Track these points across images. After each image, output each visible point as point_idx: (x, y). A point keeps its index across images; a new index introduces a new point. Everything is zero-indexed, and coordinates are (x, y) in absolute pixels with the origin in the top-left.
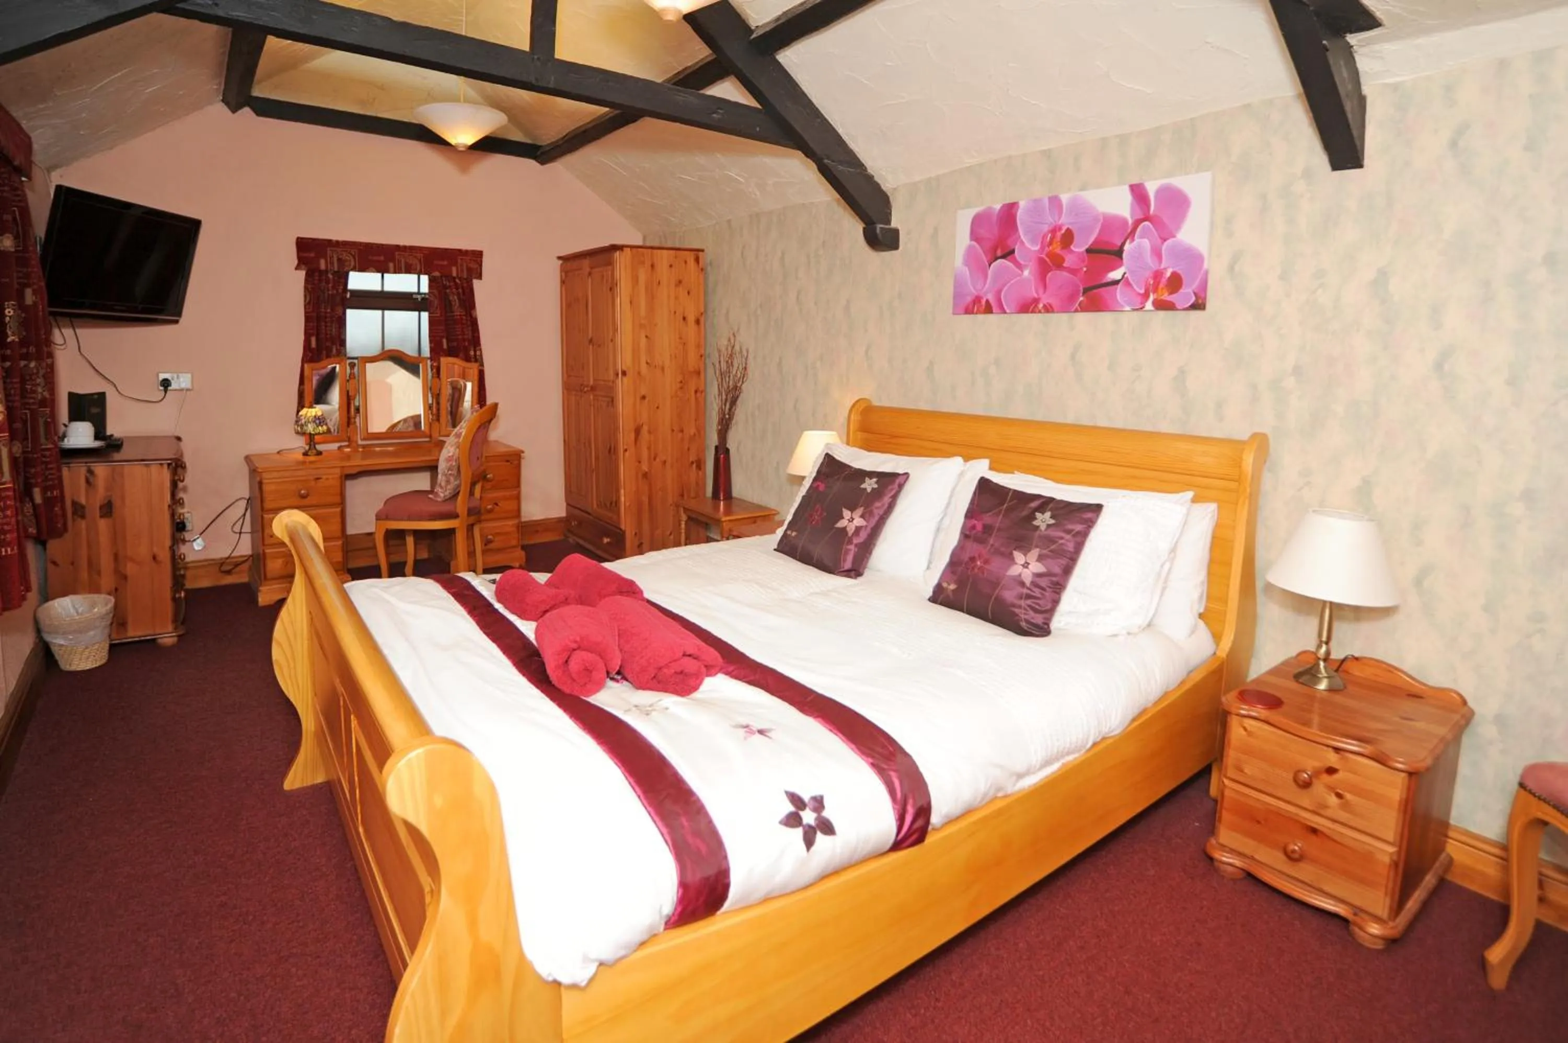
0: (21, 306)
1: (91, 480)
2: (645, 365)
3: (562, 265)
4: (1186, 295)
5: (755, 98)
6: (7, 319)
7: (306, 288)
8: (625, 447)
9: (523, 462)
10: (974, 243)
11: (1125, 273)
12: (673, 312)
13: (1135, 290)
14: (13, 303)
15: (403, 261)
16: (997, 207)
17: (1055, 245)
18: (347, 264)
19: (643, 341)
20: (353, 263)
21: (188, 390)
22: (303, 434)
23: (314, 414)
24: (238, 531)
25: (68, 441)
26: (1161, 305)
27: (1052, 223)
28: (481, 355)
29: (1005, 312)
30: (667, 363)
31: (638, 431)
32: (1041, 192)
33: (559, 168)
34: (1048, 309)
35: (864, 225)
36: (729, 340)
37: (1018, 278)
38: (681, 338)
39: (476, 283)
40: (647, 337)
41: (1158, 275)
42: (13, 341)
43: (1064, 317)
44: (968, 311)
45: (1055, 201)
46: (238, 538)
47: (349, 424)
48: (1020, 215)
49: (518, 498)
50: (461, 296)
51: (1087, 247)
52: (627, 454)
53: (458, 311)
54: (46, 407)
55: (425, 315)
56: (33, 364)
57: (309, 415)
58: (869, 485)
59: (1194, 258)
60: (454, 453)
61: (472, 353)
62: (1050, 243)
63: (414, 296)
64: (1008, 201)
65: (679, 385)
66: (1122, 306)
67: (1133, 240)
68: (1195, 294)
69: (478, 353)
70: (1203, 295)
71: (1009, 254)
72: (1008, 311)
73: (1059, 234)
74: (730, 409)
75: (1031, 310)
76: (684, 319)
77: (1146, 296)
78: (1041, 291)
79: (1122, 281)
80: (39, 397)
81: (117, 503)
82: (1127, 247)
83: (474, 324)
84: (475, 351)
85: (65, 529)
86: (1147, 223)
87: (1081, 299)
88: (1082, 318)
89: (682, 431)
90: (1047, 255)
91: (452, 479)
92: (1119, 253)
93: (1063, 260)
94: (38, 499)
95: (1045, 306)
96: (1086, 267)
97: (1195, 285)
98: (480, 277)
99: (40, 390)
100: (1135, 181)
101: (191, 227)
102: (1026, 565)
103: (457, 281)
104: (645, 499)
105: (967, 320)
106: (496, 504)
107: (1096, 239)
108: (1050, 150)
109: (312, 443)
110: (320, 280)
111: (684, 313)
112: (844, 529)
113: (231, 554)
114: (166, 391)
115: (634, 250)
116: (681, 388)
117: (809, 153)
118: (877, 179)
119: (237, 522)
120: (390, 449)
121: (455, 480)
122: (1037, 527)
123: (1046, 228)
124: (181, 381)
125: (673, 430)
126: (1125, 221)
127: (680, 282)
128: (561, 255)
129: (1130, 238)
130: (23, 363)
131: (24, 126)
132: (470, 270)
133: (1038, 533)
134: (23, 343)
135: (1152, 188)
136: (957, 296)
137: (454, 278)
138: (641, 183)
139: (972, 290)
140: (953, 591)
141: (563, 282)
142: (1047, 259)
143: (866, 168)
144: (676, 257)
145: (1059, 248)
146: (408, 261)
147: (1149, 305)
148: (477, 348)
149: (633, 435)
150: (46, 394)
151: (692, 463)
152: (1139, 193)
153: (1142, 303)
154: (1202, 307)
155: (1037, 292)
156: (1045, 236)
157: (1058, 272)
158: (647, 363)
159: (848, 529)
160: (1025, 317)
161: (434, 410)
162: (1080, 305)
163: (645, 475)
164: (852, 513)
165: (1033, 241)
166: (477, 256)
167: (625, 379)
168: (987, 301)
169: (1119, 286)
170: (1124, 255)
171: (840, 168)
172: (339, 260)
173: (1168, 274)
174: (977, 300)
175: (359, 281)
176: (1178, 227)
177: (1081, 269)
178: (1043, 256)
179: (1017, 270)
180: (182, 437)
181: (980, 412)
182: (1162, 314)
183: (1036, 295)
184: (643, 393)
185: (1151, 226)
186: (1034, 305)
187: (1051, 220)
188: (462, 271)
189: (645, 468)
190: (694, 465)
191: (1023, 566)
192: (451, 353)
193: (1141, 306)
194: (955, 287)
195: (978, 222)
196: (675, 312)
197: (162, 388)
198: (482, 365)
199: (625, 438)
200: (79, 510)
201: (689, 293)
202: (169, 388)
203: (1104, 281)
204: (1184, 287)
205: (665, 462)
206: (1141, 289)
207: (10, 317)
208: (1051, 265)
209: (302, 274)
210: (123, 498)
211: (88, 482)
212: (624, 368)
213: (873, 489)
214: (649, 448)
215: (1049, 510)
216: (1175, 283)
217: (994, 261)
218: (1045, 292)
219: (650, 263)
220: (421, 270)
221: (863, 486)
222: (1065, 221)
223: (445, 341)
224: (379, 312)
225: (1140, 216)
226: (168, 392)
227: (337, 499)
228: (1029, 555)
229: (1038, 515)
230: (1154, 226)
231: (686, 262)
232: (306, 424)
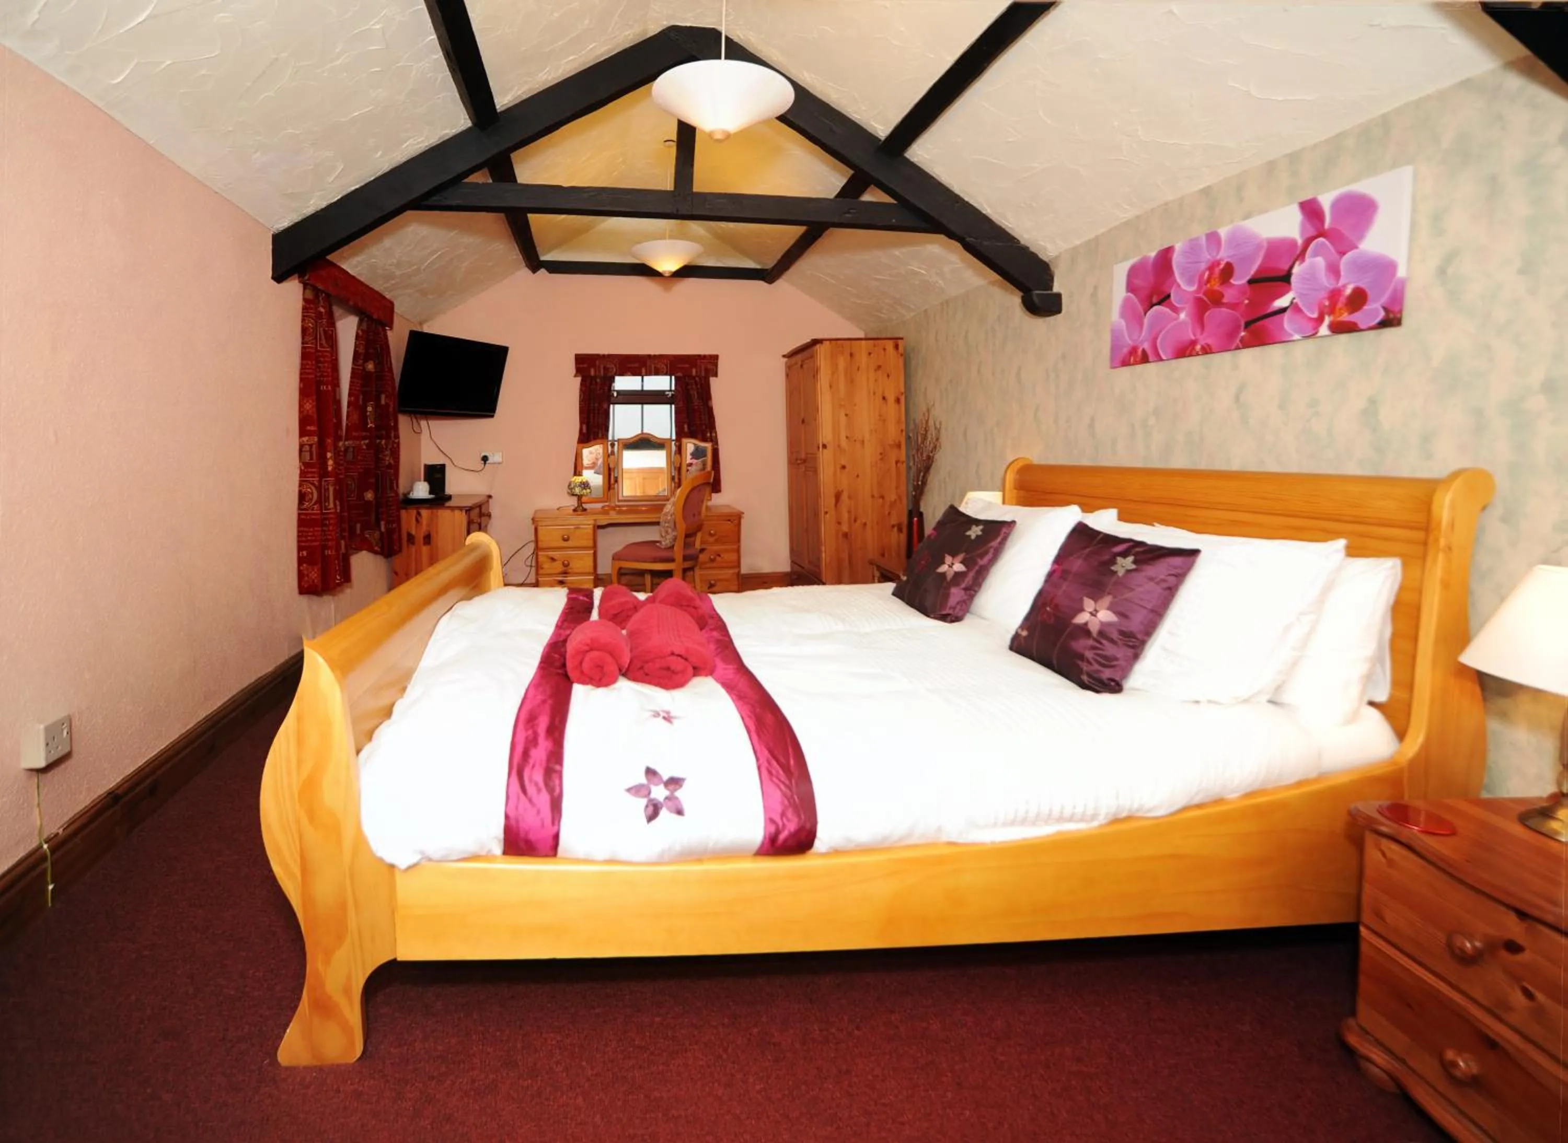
0: (377, 406)
1: (419, 518)
2: (845, 438)
3: (786, 363)
4: (1374, 310)
5: (890, 196)
6: (368, 413)
7: (581, 390)
8: (826, 510)
9: (743, 521)
10: (1130, 294)
11: (1294, 299)
12: (872, 394)
13: (1306, 316)
14: (372, 403)
15: (653, 366)
16: (1153, 254)
17: (1213, 282)
18: (610, 370)
19: (843, 419)
20: (615, 370)
21: (499, 463)
22: (573, 495)
23: (580, 480)
24: (529, 564)
25: (413, 494)
26: (1339, 328)
27: (1209, 260)
28: (716, 436)
29: (1161, 360)
30: (867, 437)
31: (838, 496)
32: (1199, 231)
33: (782, 284)
34: (1207, 350)
35: (1021, 294)
36: (924, 414)
37: (1175, 322)
38: (880, 416)
39: (712, 380)
40: (846, 415)
41: (1334, 295)
42: (371, 427)
43: (1227, 356)
44: (1125, 363)
45: (1213, 238)
46: (529, 570)
47: (609, 488)
48: (1177, 260)
49: (738, 551)
50: (700, 390)
51: (1248, 278)
52: (828, 516)
53: (696, 401)
54: (391, 469)
55: (673, 406)
56: (383, 442)
57: (577, 481)
58: (975, 532)
59: (1386, 267)
60: (670, 510)
61: (708, 435)
62: (1208, 281)
63: (667, 393)
64: (1166, 246)
65: (880, 457)
66: (1292, 335)
67: (1303, 260)
68: (1385, 309)
69: (714, 435)
70: (1396, 309)
71: (1164, 299)
72: (1164, 357)
73: (1217, 271)
74: (924, 477)
75: (1187, 354)
76: (884, 398)
77: (1320, 320)
78: (1198, 331)
79: (1291, 307)
80: (387, 463)
81: (433, 535)
82: (1296, 270)
83: (710, 412)
84: (711, 433)
85: (400, 550)
86: (1321, 239)
87: (1243, 334)
88: (1248, 356)
89: (882, 497)
90: (1205, 294)
91: (670, 530)
92: (1286, 278)
93: (1223, 296)
94: (383, 529)
95: (1203, 348)
96: (1248, 299)
97: (1384, 299)
98: (716, 375)
99: (387, 458)
100: (1306, 196)
101: (501, 352)
102: (1094, 614)
103: (697, 379)
104: (845, 556)
105: (1125, 372)
106: (719, 555)
107: (1260, 266)
108: (1209, 187)
109: (580, 502)
110: (591, 384)
111: (883, 393)
112: (943, 575)
113: (524, 581)
114: (485, 463)
115: (833, 342)
116: (881, 459)
117: (951, 235)
118: (1033, 249)
119: (528, 558)
120: (644, 508)
121: (673, 530)
122: (1115, 573)
123: (1203, 266)
124: (495, 458)
125: (873, 496)
126: (1293, 243)
127: (879, 367)
128: (785, 353)
129: (1300, 258)
130: (378, 441)
131: (387, 297)
132: (707, 370)
133: (1114, 579)
134: (378, 428)
135: (1326, 201)
136: (1115, 348)
137: (694, 378)
138: (849, 288)
139: (1128, 341)
140: (1025, 638)
141: (787, 375)
142: (1205, 298)
143: (1018, 240)
144: (875, 346)
145: (1218, 284)
146: (656, 366)
147: (1324, 330)
148: (713, 431)
149: (833, 500)
150: (392, 462)
151: (893, 526)
152: (1311, 210)
153: (1314, 329)
154: (1395, 322)
155: (1194, 335)
156: (1202, 276)
157: (1217, 310)
158: (847, 437)
159: (948, 574)
160: (1184, 362)
161: (676, 480)
162: (1241, 341)
163: (846, 535)
164: (953, 559)
165: (1190, 282)
166: (714, 359)
167: (825, 451)
168: (1144, 351)
169: (1287, 315)
170: (1293, 279)
171: (985, 243)
172: (605, 368)
173: (1348, 291)
174: (1133, 351)
175: (623, 383)
176: (1361, 237)
177: (1242, 302)
178: (1201, 295)
179: (1174, 314)
180: (491, 494)
181: (1139, 464)
182: (1344, 338)
183: (1193, 338)
184: (843, 463)
185: (1327, 243)
186: (1190, 348)
187: (1209, 257)
188: (701, 371)
189: (845, 528)
190: (896, 529)
191: (1092, 614)
192: (692, 435)
193: (1314, 332)
194: (1113, 341)
195: (1133, 272)
196: (874, 394)
197: (483, 462)
198: (717, 443)
199: (827, 501)
200: (411, 539)
201: (888, 376)
202: (487, 462)
203: (1269, 311)
204: (1367, 303)
205: (865, 524)
206: (1313, 313)
207: (370, 412)
208: (1208, 302)
209: (579, 379)
210: (437, 532)
211: (417, 520)
212: (825, 442)
213: (977, 536)
214: (849, 512)
215: (1134, 555)
216: (1358, 299)
217: (1149, 310)
218: (1202, 333)
219: (849, 352)
220: (667, 372)
221: (968, 533)
222: (1224, 255)
223: (686, 426)
224: (639, 406)
225: (1311, 232)
226: (487, 465)
227: (590, 543)
228: (1100, 602)
229: (1119, 559)
230: (1330, 242)
231: (884, 349)
232: (574, 488)
